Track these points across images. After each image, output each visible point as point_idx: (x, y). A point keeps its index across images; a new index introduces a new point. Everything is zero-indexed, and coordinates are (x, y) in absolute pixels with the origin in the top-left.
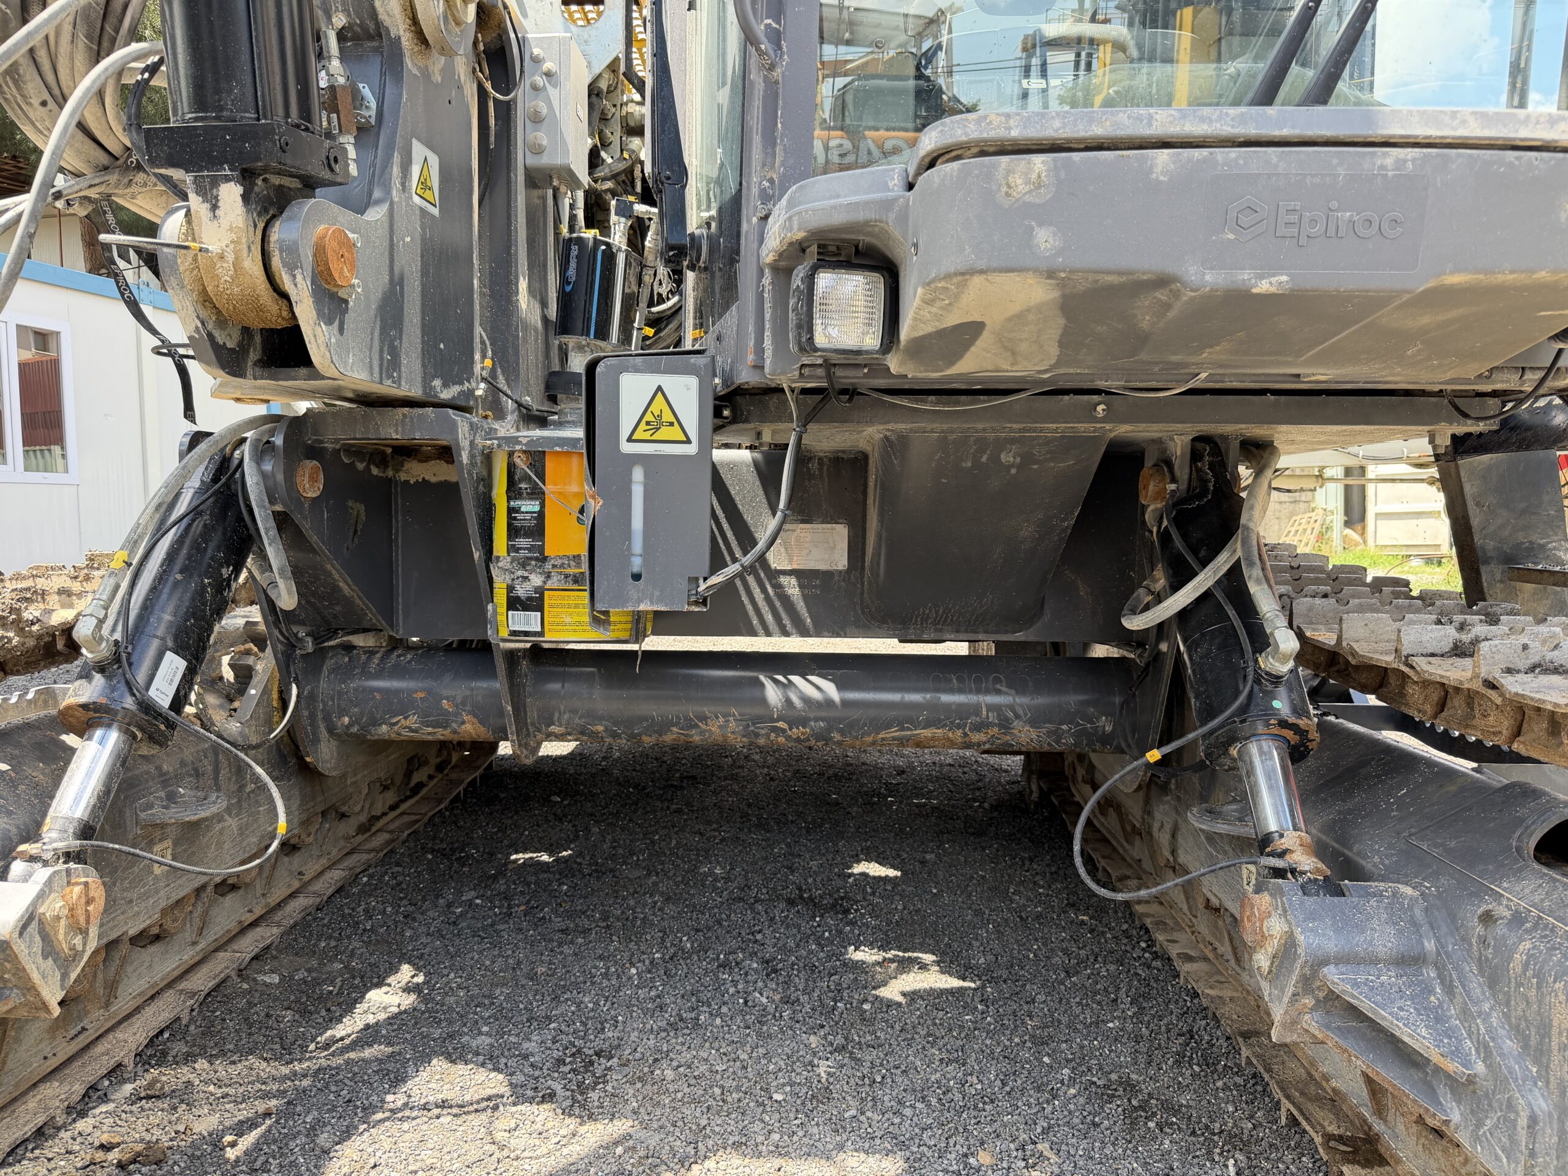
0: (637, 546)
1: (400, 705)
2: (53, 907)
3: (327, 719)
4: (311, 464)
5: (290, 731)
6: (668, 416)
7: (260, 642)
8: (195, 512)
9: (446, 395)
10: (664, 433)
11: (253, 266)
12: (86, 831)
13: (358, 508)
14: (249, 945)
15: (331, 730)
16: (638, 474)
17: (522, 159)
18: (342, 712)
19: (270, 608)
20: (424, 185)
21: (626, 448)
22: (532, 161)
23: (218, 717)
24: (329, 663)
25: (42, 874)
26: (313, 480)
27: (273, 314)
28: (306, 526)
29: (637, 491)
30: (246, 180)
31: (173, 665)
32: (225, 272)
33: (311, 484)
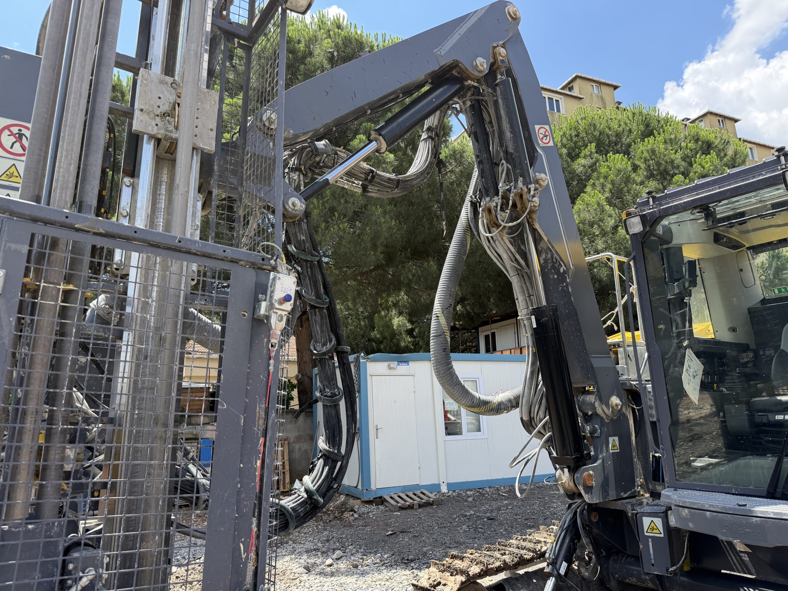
0: (652, 558)
1: (630, 574)
3: (612, 575)
4: (594, 513)
6: (655, 527)
8: (569, 526)
9: (625, 496)
10: (654, 531)
11: (572, 484)
15: (614, 578)
16: (650, 540)
18: (616, 574)
20: (614, 446)
21: (646, 534)
22: (652, 420)
23: (583, 570)
26: (595, 517)
27: (576, 490)
29: (650, 544)
30: (569, 467)
31: (565, 564)
32: (567, 485)
33: (595, 518)
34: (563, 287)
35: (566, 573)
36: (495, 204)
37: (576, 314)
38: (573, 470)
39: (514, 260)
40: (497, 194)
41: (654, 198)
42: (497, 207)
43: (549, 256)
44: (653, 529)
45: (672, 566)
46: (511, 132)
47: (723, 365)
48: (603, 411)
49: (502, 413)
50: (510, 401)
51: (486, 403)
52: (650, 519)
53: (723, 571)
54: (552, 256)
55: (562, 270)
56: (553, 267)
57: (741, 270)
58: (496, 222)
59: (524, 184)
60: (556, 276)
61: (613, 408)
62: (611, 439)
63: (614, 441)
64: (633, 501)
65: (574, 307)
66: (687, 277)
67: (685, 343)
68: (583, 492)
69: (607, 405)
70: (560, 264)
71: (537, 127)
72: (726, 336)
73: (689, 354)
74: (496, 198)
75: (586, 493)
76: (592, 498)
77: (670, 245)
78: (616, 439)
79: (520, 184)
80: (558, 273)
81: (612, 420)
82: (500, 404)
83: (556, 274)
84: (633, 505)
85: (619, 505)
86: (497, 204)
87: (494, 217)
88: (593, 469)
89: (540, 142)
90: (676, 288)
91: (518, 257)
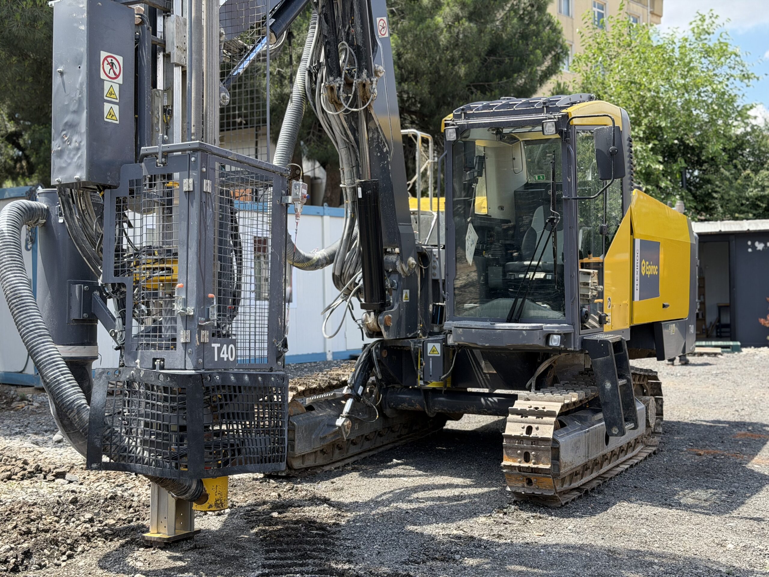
0: (431, 371)
1: (403, 401)
2: (345, 424)
3: (388, 403)
4: (385, 350)
5: (380, 404)
7: (375, 385)
8: (364, 361)
9: (410, 336)
10: (434, 353)
11: (375, 324)
12: (348, 413)
13: (394, 357)
14: (371, 453)
15: (389, 406)
16: (431, 359)
17: (431, 277)
18: (391, 402)
19: (377, 378)
20: (406, 297)
21: (429, 355)
22: (433, 278)
23: (367, 401)
24: (389, 391)
25: (344, 419)
27: (378, 330)
28: (384, 362)
29: (431, 362)
30: (374, 311)
31: (361, 388)
32: (371, 325)
33: (385, 354)
34: (384, 165)
35: (362, 394)
36: (338, 85)
37: (392, 189)
38: (378, 313)
39: (343, 133)
40: (340, 75)
41: (465, 113)
42: (339, 88)
43: (376, 136)
44: (434, 351)
45: (444, 374)
46: (361, 28)
47: (491, 236)
48: (402, 269)
49: (318, 268)
50: (325, 258)
51: (308, 259)
52: (433, 344)
53: (469, 390)
54: (378, 137)
55: (385, 150)
56: (378, 146)
57: (514, 159)
58: (337, 101)
59: (368, 77)
60: (379, 154)
61: (409, 266)
62: (404, 291)
63: (406, 293)
64: (415, 340)
65: (391, 182)
66: (476, 168)
67: (469, 220)
68: (383, 330)
69: (406, 264)
70: (384, 145)
71: (378, 19)
72: (496, 214)
73: (470, 227)
74: (338, 79)
75: (386, 331)
76: (388, 335)
77: (468, 140)
78: (408, 291)
79: (364, 75)
80: (381, 151)
81: (407, 276)
82: (319, 260)
83: (379, 152)
84: (415, 343)
85: (404, 343)
86: (340, 85)
87: (336, 96)
88: (391, 313)
89: (379, 34)
90: (468, 176)
91: (349, 132)
